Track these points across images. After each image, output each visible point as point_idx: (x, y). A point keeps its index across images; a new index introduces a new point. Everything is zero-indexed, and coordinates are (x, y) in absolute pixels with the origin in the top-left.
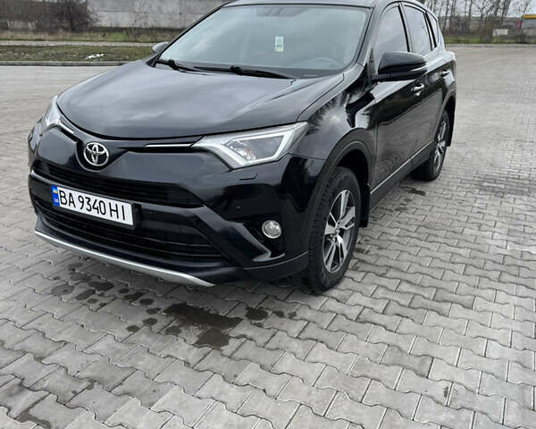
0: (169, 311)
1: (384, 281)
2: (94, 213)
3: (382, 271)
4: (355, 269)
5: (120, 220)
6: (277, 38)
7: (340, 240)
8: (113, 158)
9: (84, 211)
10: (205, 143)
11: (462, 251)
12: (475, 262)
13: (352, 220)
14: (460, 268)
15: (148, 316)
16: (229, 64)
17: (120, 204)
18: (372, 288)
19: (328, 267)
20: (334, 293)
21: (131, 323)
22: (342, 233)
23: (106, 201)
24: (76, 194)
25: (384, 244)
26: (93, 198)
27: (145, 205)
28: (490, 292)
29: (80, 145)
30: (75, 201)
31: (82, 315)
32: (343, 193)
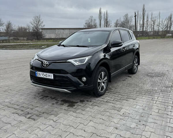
0: (61, 101)
1: (115, 95)
2: (45, 77)
3: (114, 93)
4: (108, 93)
5: (51, 78)
6: (89, 39)
7: (103, 84)
8: (49, 65)
9: (43, 77)
10: (69, 61)
11: (137, 89)
12: (139, 91)
13: (106, 80)
14: (135, 92)
15: (56, 102)
16: (76, 45)
17: (51, 74)
18: (111, 96)
19: (100, 90)
20: (102, 97)
21: (53, 103)
22: (104, 83)
23: (48, 74)
24: (41, 73)
26: (45, 73)
27: (56, 74)
28: (141, 97)
29: (42, 62)
30: (41, 75)
31: (41, 102)
32: (103, 73)
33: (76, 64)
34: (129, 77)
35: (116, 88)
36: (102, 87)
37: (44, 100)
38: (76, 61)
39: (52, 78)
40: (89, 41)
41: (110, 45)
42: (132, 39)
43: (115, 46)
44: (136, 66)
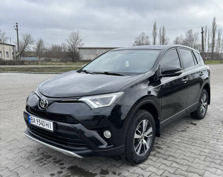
0: (69, 169)
1: (165, 162)
2: (41, 126)
3: (166, 157)
4: (154, 156)
5: (49, 129)
6: (126, 62)
7: (144, 141)
8: (49, 105)
9: (38, 125)
10: (83, 99)
11: (206, 150)
12: (210, 155)
13: (151, 133)
14: (203, 158)
15: (60, 170)
17: (49, 122)
18: (159, 164)
19: (138, 153)
20: (141, 165)
21: (52, 172)
22: (146, 139)
23: (45, 121)
24: (36, 118)
25: (171, 146)
26: (41, 120)
27: (58, 123)
28: (214, 169)
31: (35, 168)
32: (144, 121)
33: (95, 105)
34: (192, 124)
35: (168, 147)
36: (143, 147)
37: (41, 164)
38: (95, 100)
39: (52, 129)
40: (128, 66)
41: (159, 73)
42: (198, 63)
43: (168, 74)
44: (204, 106)
